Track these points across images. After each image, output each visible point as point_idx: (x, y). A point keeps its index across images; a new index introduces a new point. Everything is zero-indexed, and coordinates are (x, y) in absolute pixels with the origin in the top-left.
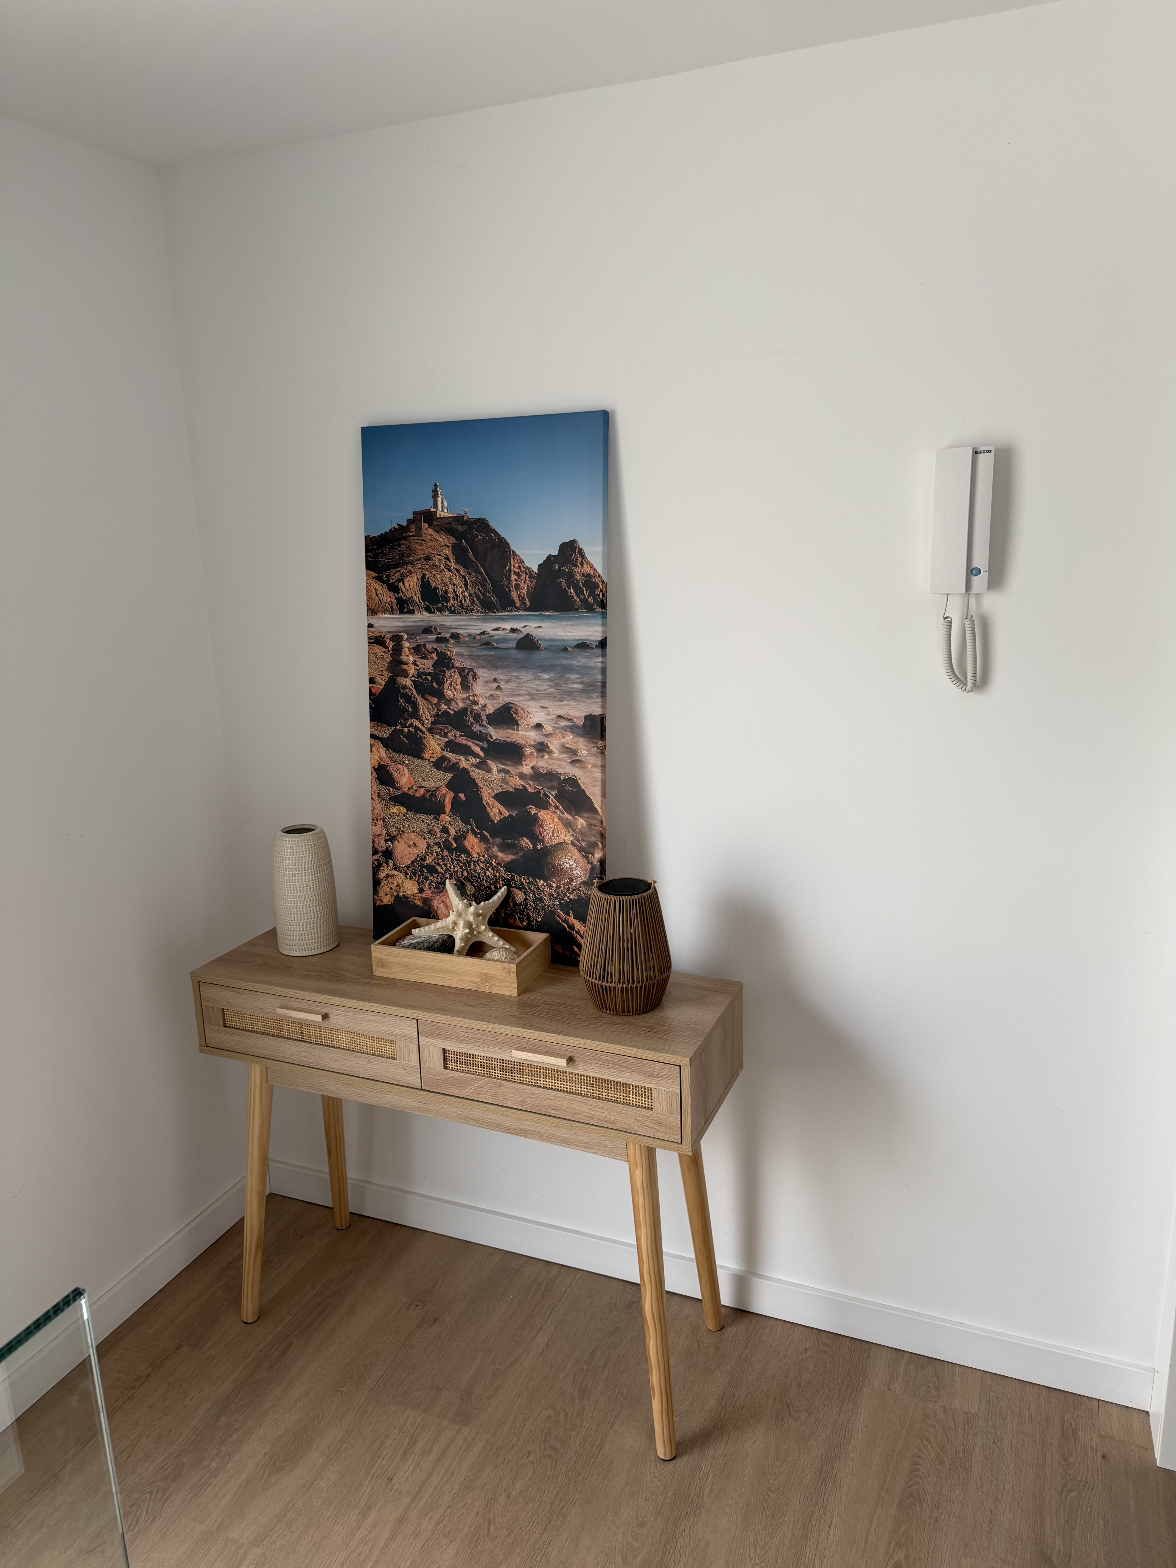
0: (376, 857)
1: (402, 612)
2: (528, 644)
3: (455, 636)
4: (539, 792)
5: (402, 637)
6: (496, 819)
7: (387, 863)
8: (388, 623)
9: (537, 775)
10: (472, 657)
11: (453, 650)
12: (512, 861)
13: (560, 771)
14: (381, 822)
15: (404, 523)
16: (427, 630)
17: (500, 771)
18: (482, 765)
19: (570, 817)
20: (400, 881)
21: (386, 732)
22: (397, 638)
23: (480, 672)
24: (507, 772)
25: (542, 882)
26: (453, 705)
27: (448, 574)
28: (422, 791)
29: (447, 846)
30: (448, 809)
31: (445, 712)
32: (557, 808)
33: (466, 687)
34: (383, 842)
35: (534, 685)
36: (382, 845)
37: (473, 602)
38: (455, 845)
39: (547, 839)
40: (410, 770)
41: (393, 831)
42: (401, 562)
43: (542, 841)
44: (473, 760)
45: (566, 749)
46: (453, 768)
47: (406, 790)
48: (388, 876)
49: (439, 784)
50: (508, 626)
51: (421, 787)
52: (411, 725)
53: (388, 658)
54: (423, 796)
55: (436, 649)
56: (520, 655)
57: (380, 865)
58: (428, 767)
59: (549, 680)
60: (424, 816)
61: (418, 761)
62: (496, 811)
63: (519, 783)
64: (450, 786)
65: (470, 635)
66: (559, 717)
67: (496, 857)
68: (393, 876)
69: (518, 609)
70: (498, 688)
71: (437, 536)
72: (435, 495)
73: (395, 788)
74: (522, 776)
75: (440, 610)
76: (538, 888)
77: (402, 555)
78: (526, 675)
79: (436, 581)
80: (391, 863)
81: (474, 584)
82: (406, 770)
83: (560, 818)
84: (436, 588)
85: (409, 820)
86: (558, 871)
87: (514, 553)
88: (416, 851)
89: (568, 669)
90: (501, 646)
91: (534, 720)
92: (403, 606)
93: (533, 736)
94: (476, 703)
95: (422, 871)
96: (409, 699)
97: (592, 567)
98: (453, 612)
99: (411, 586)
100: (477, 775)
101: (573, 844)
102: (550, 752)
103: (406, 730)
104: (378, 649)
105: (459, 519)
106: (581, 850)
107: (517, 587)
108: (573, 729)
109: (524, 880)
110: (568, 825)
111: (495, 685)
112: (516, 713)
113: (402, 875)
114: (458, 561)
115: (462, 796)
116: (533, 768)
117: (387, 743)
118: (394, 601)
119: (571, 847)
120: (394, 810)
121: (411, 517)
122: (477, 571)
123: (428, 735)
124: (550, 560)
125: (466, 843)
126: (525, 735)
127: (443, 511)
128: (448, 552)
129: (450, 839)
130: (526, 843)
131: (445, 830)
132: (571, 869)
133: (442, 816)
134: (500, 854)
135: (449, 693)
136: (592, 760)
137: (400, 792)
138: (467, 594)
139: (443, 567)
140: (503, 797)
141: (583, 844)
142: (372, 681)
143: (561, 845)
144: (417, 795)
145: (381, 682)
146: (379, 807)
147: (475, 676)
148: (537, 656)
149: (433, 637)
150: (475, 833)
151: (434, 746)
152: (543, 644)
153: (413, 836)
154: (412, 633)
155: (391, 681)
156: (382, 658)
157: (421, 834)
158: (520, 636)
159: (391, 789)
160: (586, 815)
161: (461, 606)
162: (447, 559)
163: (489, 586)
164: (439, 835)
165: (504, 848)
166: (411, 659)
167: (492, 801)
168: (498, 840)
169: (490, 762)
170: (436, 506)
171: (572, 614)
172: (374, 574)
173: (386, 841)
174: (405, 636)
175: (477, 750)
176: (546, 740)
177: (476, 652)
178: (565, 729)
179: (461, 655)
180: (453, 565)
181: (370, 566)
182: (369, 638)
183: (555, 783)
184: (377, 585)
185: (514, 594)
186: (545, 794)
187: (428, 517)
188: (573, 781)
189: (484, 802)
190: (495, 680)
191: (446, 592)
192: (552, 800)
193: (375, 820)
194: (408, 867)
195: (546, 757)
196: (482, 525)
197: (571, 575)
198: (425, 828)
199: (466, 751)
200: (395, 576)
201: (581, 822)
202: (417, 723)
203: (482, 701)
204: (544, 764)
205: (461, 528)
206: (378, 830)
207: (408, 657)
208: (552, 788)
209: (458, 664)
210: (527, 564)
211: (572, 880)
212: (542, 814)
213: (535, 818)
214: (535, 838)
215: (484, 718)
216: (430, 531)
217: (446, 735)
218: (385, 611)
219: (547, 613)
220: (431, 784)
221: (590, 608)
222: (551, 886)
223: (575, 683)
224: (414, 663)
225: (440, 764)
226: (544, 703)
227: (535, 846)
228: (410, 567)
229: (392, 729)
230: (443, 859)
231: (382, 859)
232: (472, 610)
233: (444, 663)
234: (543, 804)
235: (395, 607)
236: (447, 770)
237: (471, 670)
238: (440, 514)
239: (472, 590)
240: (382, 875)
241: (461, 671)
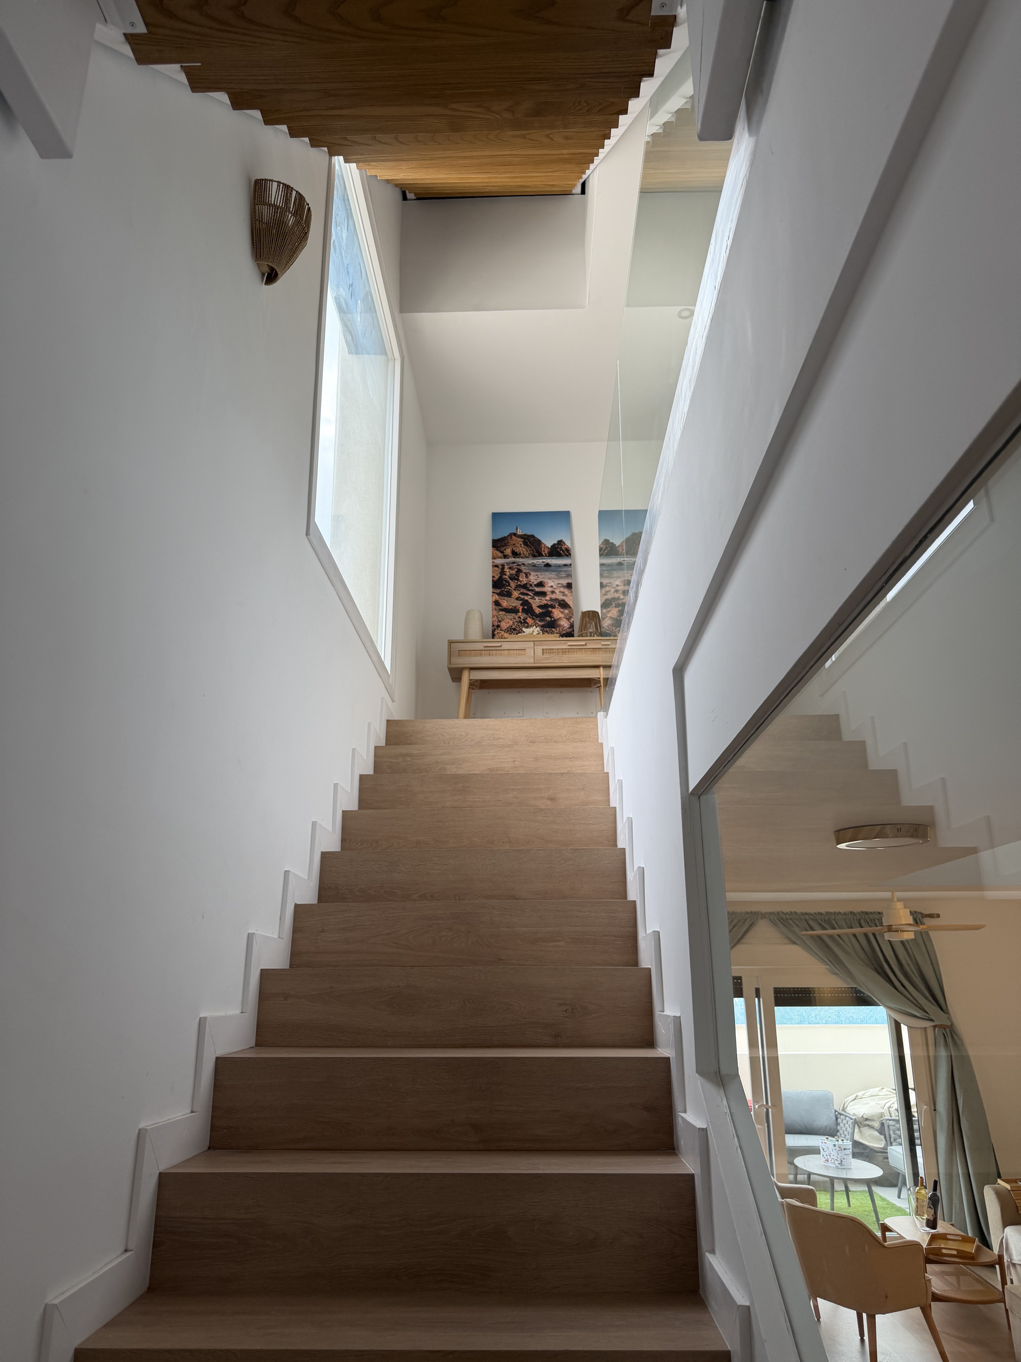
0: (494, 627)
1: (505, 558)
2: (548, 565)
3: (523, 564)
4: (552, 604)
5: (504, 565)
6: (538, 613)
7: (498, 629)
8: (499, 561)
9: (551, 600)
10: (529, 569)
11: (523, 568)
12: (543, 625)
13: (559, 598)
14: (496, 617)
15: (506, 536)
16: (514, 563)
17: (539, 599)
18: (533, 598)
19: (563, 610)
20: (503, 634)
21: (498, 591)
22: (503, 566)
23: (532, 573)
24: (541, 599)
25: (554, 629)
26: (522, 582)
27: (521, 548)
28: (511, 607)
29: (520, 622)
30: (521, 611)
31: (520, 585)
32: (558, 608)
33: (527, 577)
34: (496, 623)
35: (551, 576)
36: (496, 624)
37: (529, 555)
38: (523, 621)
39: (555, 617)
40: (507, 601)
41: (500, 619)
42: (505, 545)
43: (553, 618)
44: (529, 597)
45: (561, 592)
46: (523, 599)
47: (505, 607)
48: (498, 633)
49: (517, 604)
50: (541, 561)
51: (511, 606)
52: (508, 589)
53: (500, 571)
54: (512, 608)
55: (516, 568)
56: (545, 568)
57: (495, 630)
58: (513, 600)
59: (555, 574)
60: (511, 614)
61: (510, 598)
62: (537, 610)
63: (546, 602)
64: (521, 605)
65: (528, 564)
66: (558, 584)
67: (538, 624)
68: (500, 633)
69: (544, 557)
70: (538, 577)
71: (517, 539)
72: (517, 529)
73: (501, 606)
74: (546, 600)
75: (518, 557)
76: (552, 631)
77: (505, 544)
78: (547, 573)
79: (517, 550)
80: (499, 629)
81: (530, 551)
82: (505, 601)
83: (559, 611)
84: (517, 552)
85: (506, 616)
86: (559, 626)
87: (543, 543)
88: (508, 625)
89: (561, 571)
90: (539, 566)
91: (550, 585)
92: (505, 557)
93: (550, 589)
94: (530, 581)
95: (511, 630)
96: (506, 581)
97: (567, 546)
98: (522, 558)
99: (508, 551)
100: (531, 601)
101: (564, 617)
102: (556, 593)
103: (506, 590)
104: (496, 569)
105: (525, 535)
106: (567, 619)
107: (544, 551)
108: (563, 586)
109: (548, 629)
110: (562, 612)
111: (537, 576)
112: (544, 583)
113: (503, 632)
114: (524, 545)
115: (526, 607)
116: (550, 598)
117: (498, 594)
118: (502, 555)
119: (563, 618)
120: (501, 613)
121: (508, 534)
122: (531, 547)
123: (514, 591)
124: (554, 545)
125: (527, 621)
126: (547, 589)
127: (520, 532)
128: (521, 543)
129: (521, 620)
130: (548, 619)
131: (520, 617)
132: (564, 624)
133: (518, 613)
134: (539, 623)
135: (521, 579)
136: (569, 594)
137: (502, 608)
138: (527, 553)
139: (519, 546)
140: (540, 607)
141: (568, 617)
142: (493, 577)
143: (560, 618)
144: (509, 608)
145: (497, 577)
146: (495, 612)
147: (530, 574)
148: (550, 568)
149: (516, 564)
150: (530, 618)
151: (516, 594)
152: (552, 565)
153: (508, 620)
154: (508, 564)
155: (501, 577)
156: (497, 571)
157: (511, 619)
158: (545, 563)
159: (500, 607)
160: (568, 609)
161: (525, 556)
162: (521, 544)
163: (535, 551)
164: (517, 619)
165: (540, 621)
166: (508, 570)
167: (536, 608)
168: (538, 619)
169: (535, 597)
170: (517, 531)
171: (562, 557)
172: (495, 549)
173: (497, 622)
174: (506, 565)
175: (531, 594)
176: (554, 590)
177: (530, 568)
178: (560, 587)
179: (525, 569)
180: (523, 546)
181: (493, 546)
182: (493, 565)
183: (558, 601)
184: (497, 552)
185: (543, 553)
186: (554, 605)
187: (515, 534)
188: (564, 601)
189: (533, 608)
190: (537, 575)
191: (520, 553)
192: (557, 606)
193: (493, 617)
194: (506, 629)
195: (554, 594)
196: (533, 536)
197: (561, 548)
198: (512, 617)
199: (527, 595)
200: (502, 549)
201: (566, 611)
202: (509, 588)
203: (532, 581)
204: (554, 596)
205: (525, 537)
206: (494, 619)
207: (506, 570)
208: (556, 603)
209: (524, 571)
210: (547, 545)
211: (564, 627)
212: (553, 610)
213: (551, 611)
214: (551, 617)
215: (533, 585)
216: (515, 538)
217: (520, 591)
218: (499, 558)
219: (554, 557)
220: (514, 605)
221: (567, 556)
222: (557, 630)
223: (563, 574)
224: (509, 572)
225: (517, 599)
226: (553, 580)
227: (551, 619)
228: (508, 547)
229: (500, 590)
230: (519, 626)
231: (496, 628)
232: (529, 557)
233: (519, 571)
234: (553, 607)
235: (502, 557)
236: (520, 600)
237: (529, 573)
238: (518, 533)
239: (529, 552)
240: (496, 633)
241: (525, 573)
